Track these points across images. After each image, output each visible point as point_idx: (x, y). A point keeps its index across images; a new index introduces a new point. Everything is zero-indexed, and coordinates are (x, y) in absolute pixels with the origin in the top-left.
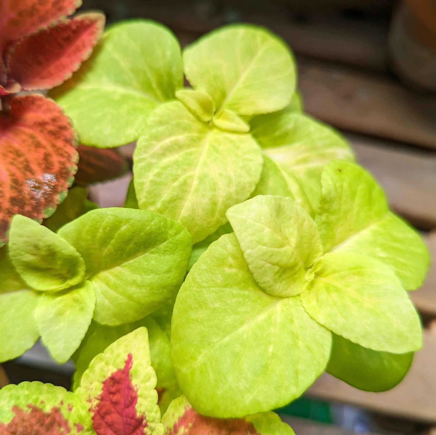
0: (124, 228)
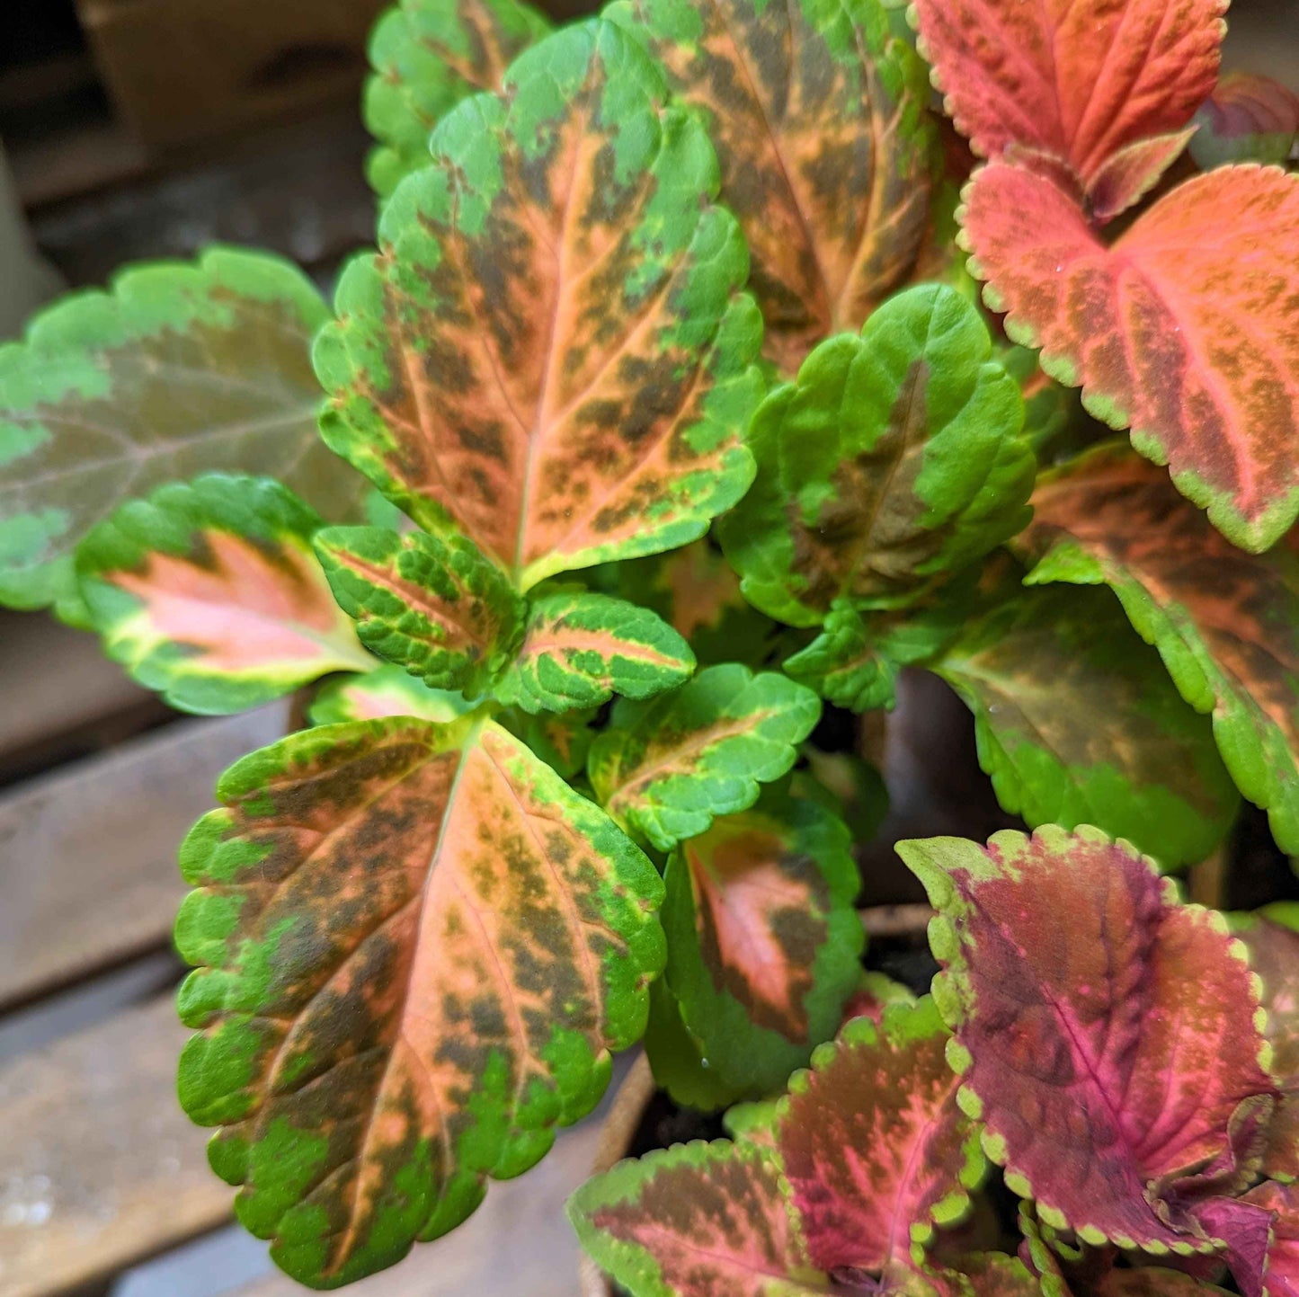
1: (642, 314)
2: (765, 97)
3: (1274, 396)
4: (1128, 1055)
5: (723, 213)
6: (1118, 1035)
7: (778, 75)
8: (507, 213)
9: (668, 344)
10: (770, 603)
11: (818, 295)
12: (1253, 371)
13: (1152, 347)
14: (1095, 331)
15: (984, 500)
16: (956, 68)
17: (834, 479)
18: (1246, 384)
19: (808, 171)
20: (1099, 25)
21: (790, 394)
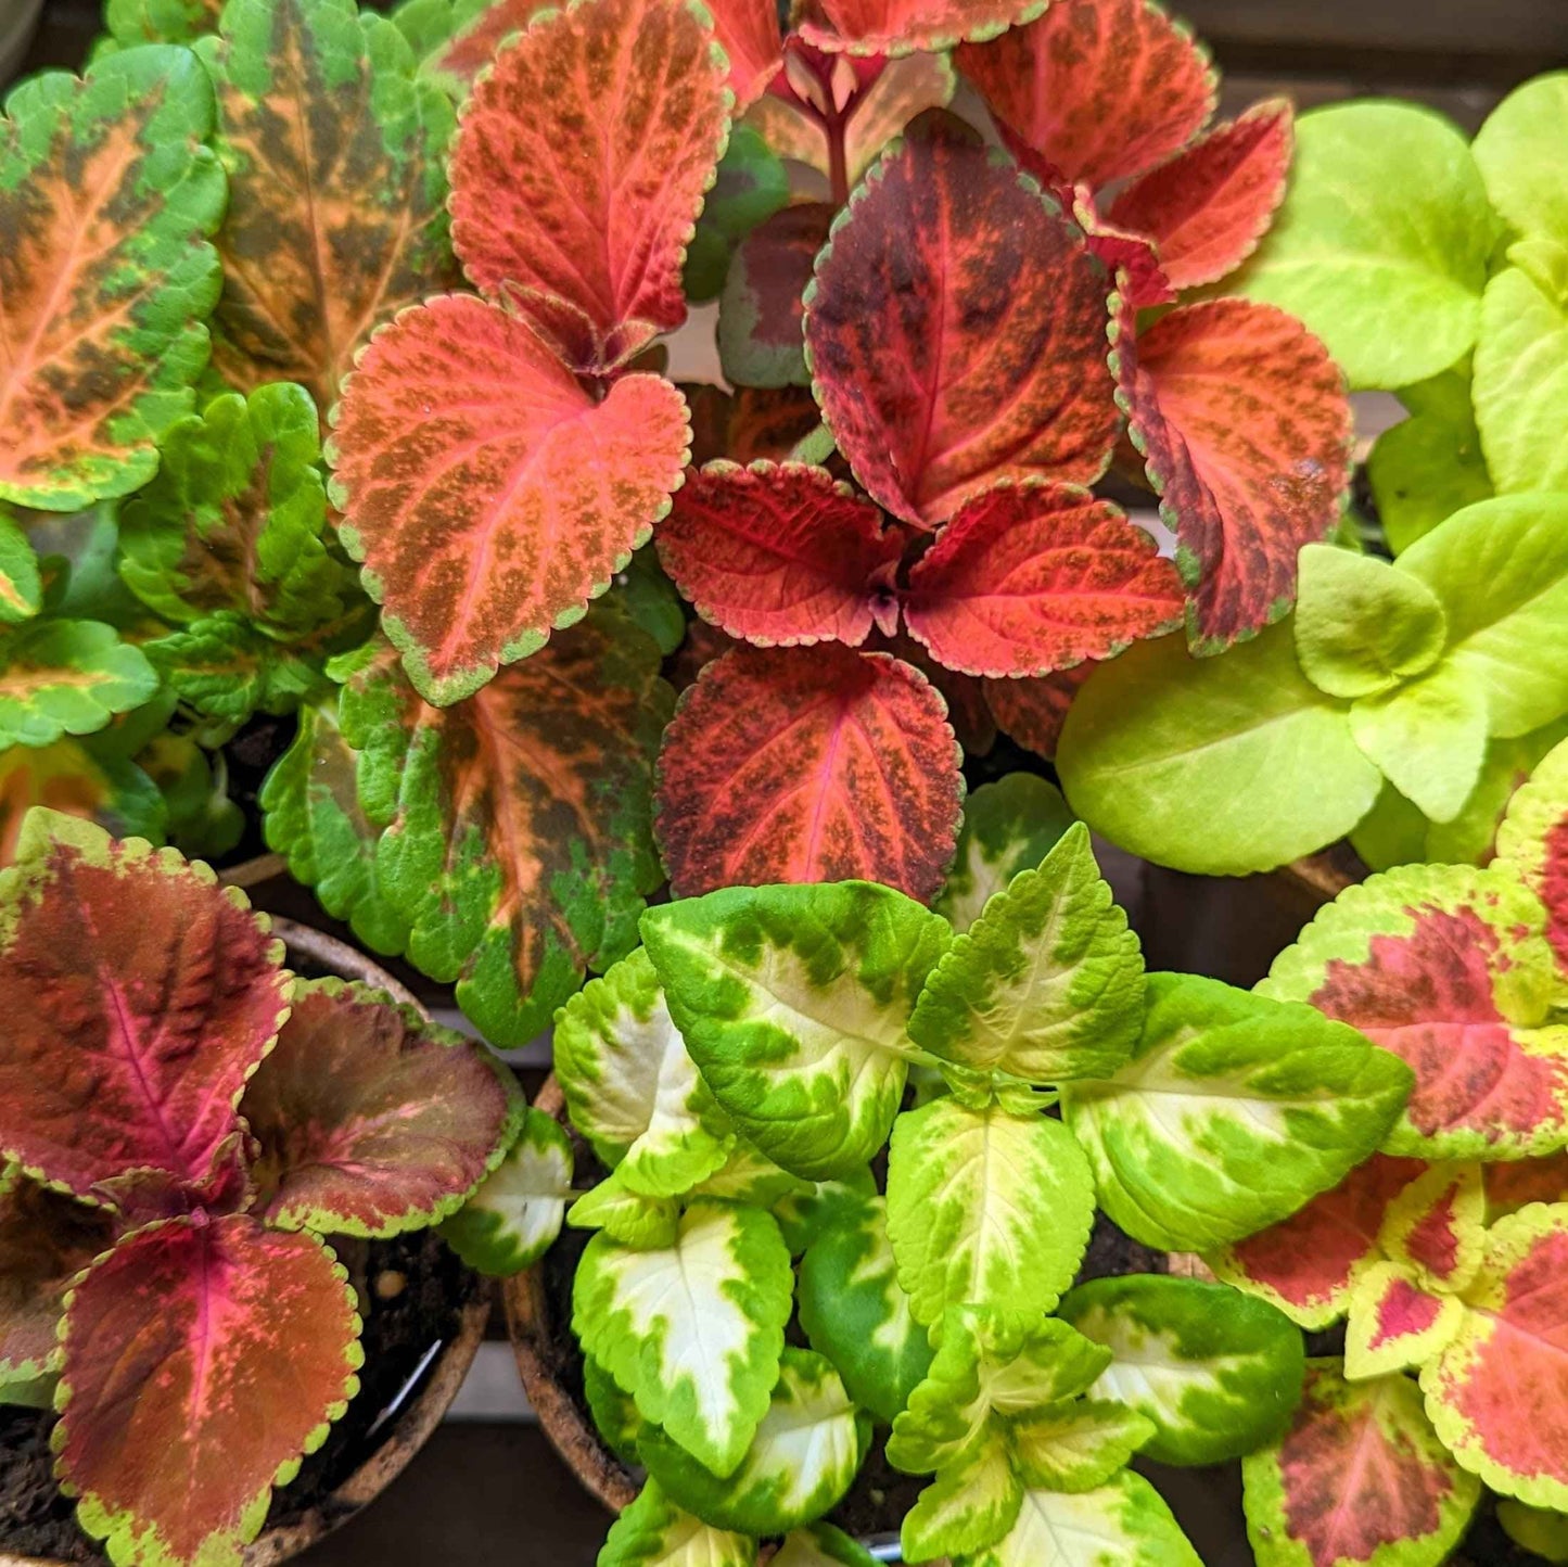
0: (1533, 532)
1: (108, 310)
2: (311, 162)
3: (516, 588)
4: (171, 1059)
5: (210, 250)
6: (162, 1038)
7: (327, 145)
8: (41, 183)
9: (120, 343)
10: (143, 588)
11: (316, 343)
12: (517, 560)
13: (439, 505)
14: (391, 474)
15: (295, 577)
16: (480, 198)
17: (223, 508)
18: (504, 567)
19: (333, 236)
20: (636, 202)
21: (195, 424)
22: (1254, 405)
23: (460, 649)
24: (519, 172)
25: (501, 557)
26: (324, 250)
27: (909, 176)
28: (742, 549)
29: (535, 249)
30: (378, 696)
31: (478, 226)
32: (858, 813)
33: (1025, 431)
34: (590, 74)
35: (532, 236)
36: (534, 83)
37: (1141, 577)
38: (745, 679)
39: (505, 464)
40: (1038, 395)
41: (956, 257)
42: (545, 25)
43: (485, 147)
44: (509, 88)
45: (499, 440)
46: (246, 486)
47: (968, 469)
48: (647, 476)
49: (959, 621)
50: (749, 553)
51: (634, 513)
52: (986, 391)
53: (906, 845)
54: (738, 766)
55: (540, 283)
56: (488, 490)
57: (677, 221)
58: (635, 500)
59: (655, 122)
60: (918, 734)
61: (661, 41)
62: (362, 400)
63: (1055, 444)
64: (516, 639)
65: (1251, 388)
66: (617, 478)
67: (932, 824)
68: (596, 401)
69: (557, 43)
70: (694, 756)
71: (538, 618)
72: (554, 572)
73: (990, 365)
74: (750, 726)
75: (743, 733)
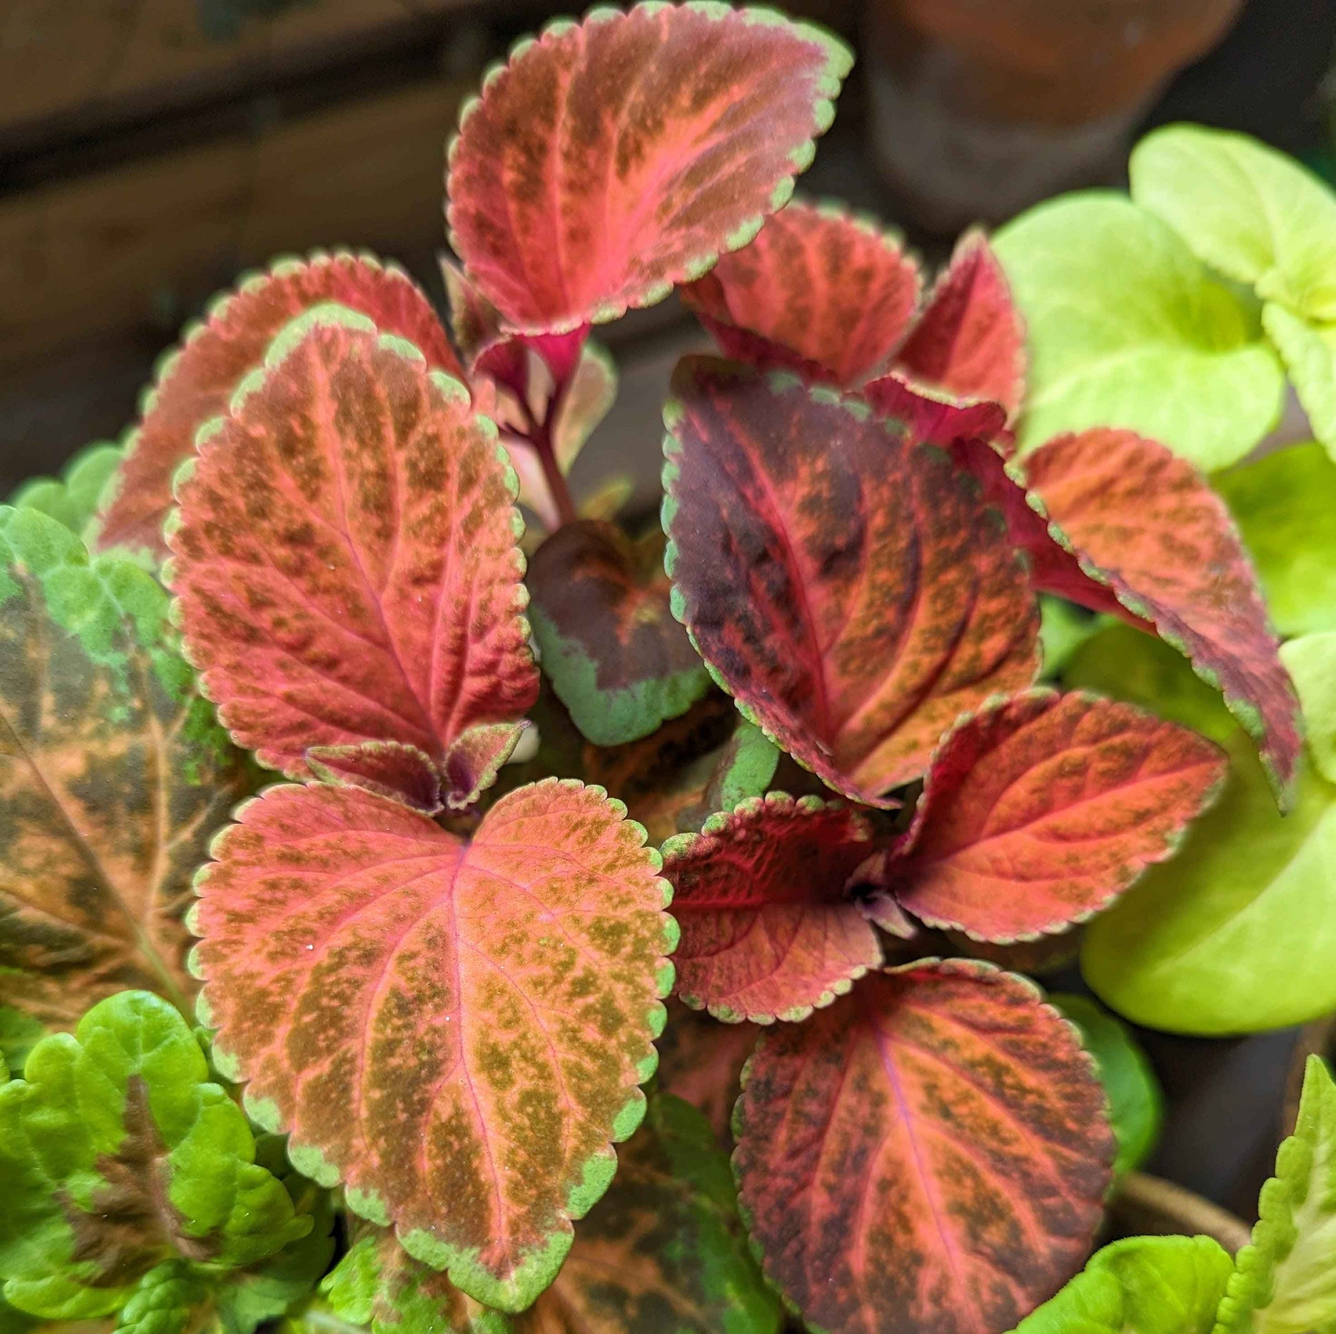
2: (10, 713)
3: (542, 1115)
10: (45, 1305)
11: (113, 919)
12: (524, 1078)
13: (394, 1061)
14: (317, 1053)
15: (240, 1217)
16: (236, 668)
17: (100, 1167)
18: (512, 1096)
19: (76, 788)
20: (418, 595)
21: (20, 1092)
22: (1126, 535)
23: (514, 1228)
24: (264, 619)
25: (503, 1084)
26: (73, 810)
27: (705, 437)
28: (718, 923)
29: (322, 698)
30: (413, 1314)
31: (248, 702)
32: (972, 1144)
33: (939, 657)
34: (297, 473)
35: (311, 686)
36: (235, 510)
37: (1155, 755)
38: (786, 1060)
39: (437, 966)
40: (937, 614)
41: (789, 503)
42: (216, 439)
43: (215, 609)
44: (209, 528)
45: (411, 940)
46: (123, 1137)
47: (887, 722)
48: (624, 902)
49: (959, 887)
50: (726, 921)
51: (638, 954)
52: (879, 633)
53: (1054, 1155)
54: (817, 1157)
55: (343, 735)
56: (437, 1008)
57: (497, 589)
58: (629, 939)
59: (403, 493)
60: (1011, 1030)
61: (369, 397)
62: (228, 977)
63: (977, 657)
64: (579, 1181)
65: (1113, 519)
66: (587, 921)
67: (1077, 1120)
68: (467, 835)
69: (240, 454)
70: (774, 1174)
71: (590, 1141)
72: (576, 1072)
73: (870, 605)
74: (812, 1107)
75: (809, 1119)
